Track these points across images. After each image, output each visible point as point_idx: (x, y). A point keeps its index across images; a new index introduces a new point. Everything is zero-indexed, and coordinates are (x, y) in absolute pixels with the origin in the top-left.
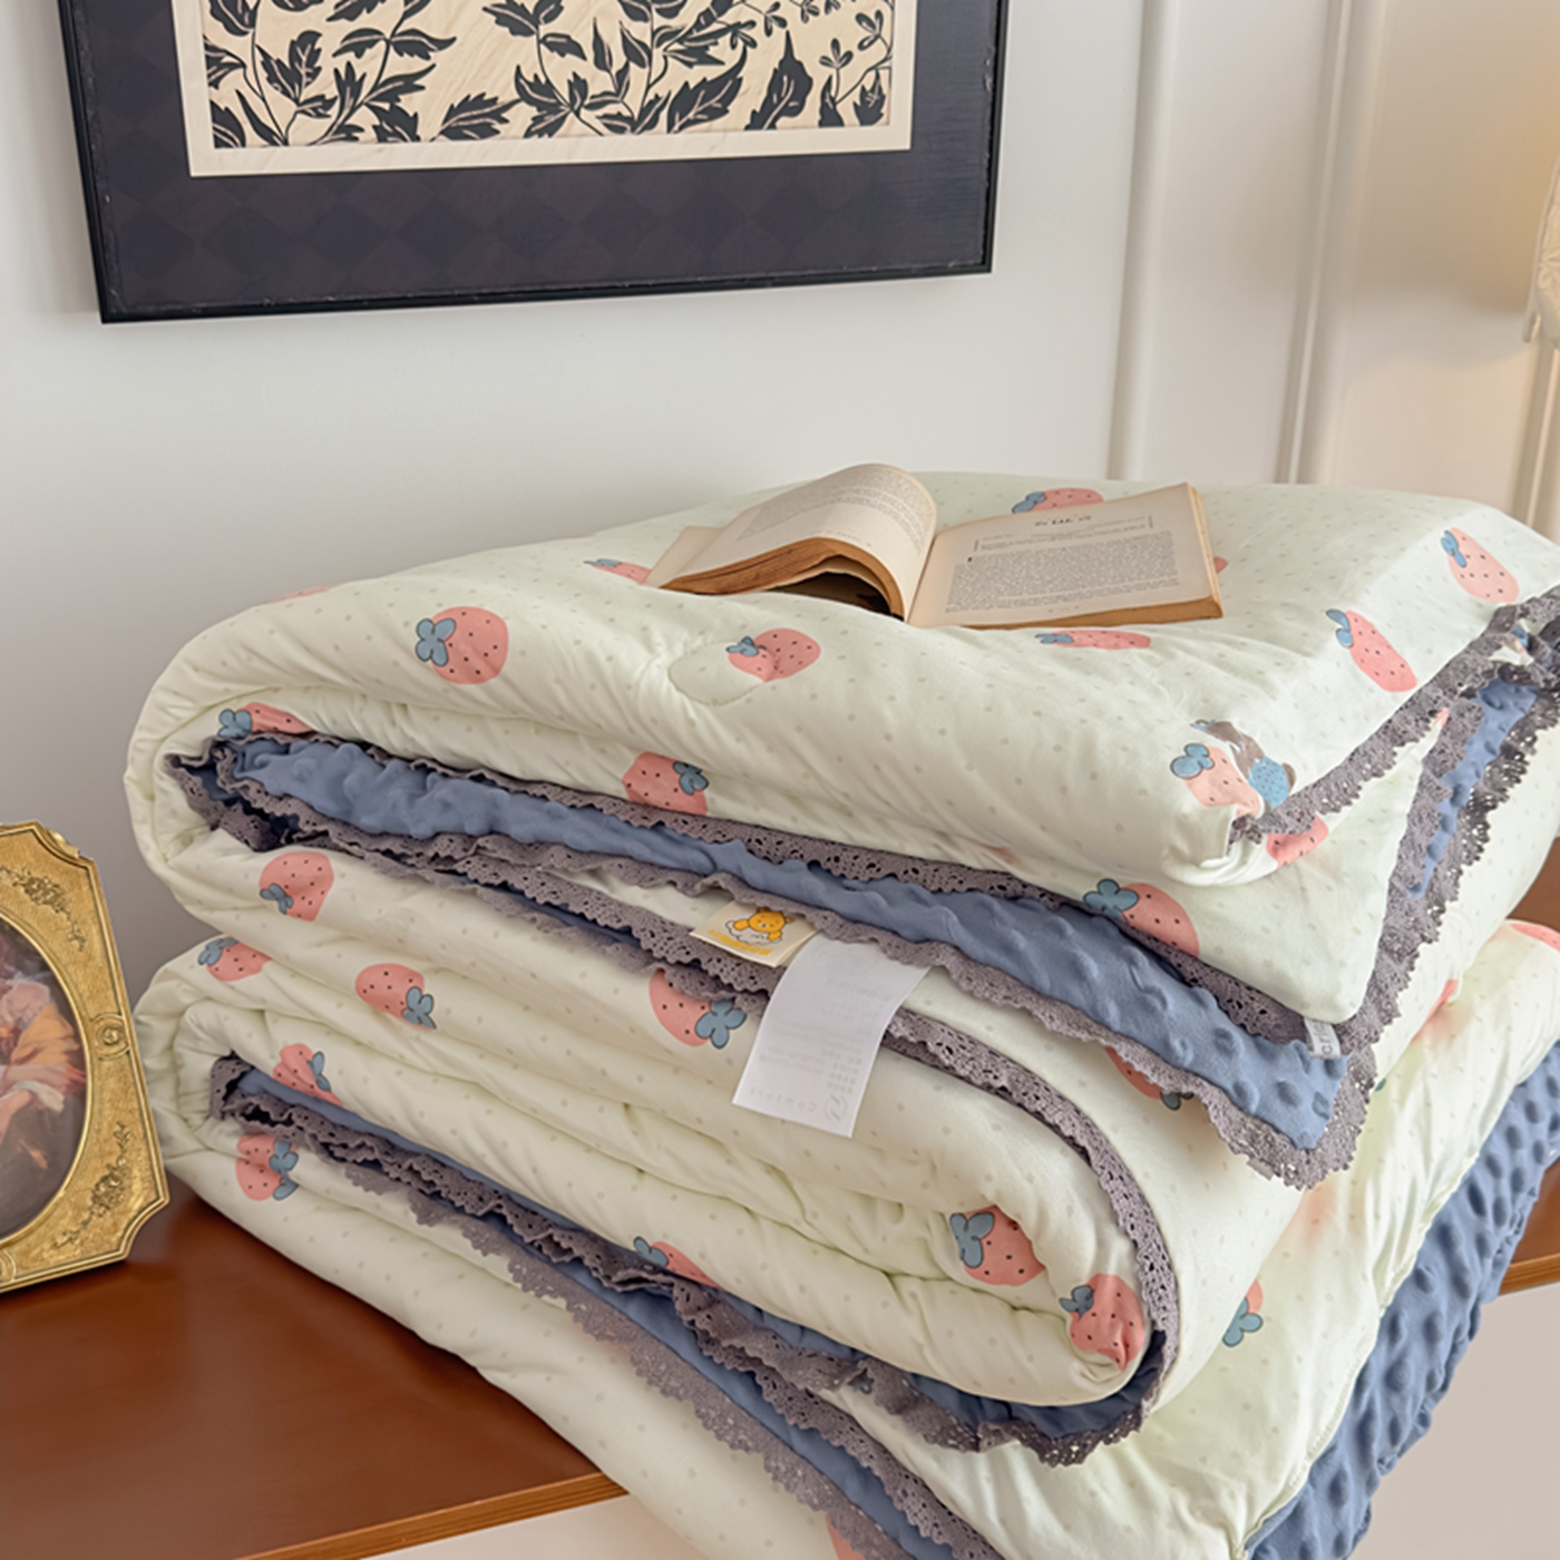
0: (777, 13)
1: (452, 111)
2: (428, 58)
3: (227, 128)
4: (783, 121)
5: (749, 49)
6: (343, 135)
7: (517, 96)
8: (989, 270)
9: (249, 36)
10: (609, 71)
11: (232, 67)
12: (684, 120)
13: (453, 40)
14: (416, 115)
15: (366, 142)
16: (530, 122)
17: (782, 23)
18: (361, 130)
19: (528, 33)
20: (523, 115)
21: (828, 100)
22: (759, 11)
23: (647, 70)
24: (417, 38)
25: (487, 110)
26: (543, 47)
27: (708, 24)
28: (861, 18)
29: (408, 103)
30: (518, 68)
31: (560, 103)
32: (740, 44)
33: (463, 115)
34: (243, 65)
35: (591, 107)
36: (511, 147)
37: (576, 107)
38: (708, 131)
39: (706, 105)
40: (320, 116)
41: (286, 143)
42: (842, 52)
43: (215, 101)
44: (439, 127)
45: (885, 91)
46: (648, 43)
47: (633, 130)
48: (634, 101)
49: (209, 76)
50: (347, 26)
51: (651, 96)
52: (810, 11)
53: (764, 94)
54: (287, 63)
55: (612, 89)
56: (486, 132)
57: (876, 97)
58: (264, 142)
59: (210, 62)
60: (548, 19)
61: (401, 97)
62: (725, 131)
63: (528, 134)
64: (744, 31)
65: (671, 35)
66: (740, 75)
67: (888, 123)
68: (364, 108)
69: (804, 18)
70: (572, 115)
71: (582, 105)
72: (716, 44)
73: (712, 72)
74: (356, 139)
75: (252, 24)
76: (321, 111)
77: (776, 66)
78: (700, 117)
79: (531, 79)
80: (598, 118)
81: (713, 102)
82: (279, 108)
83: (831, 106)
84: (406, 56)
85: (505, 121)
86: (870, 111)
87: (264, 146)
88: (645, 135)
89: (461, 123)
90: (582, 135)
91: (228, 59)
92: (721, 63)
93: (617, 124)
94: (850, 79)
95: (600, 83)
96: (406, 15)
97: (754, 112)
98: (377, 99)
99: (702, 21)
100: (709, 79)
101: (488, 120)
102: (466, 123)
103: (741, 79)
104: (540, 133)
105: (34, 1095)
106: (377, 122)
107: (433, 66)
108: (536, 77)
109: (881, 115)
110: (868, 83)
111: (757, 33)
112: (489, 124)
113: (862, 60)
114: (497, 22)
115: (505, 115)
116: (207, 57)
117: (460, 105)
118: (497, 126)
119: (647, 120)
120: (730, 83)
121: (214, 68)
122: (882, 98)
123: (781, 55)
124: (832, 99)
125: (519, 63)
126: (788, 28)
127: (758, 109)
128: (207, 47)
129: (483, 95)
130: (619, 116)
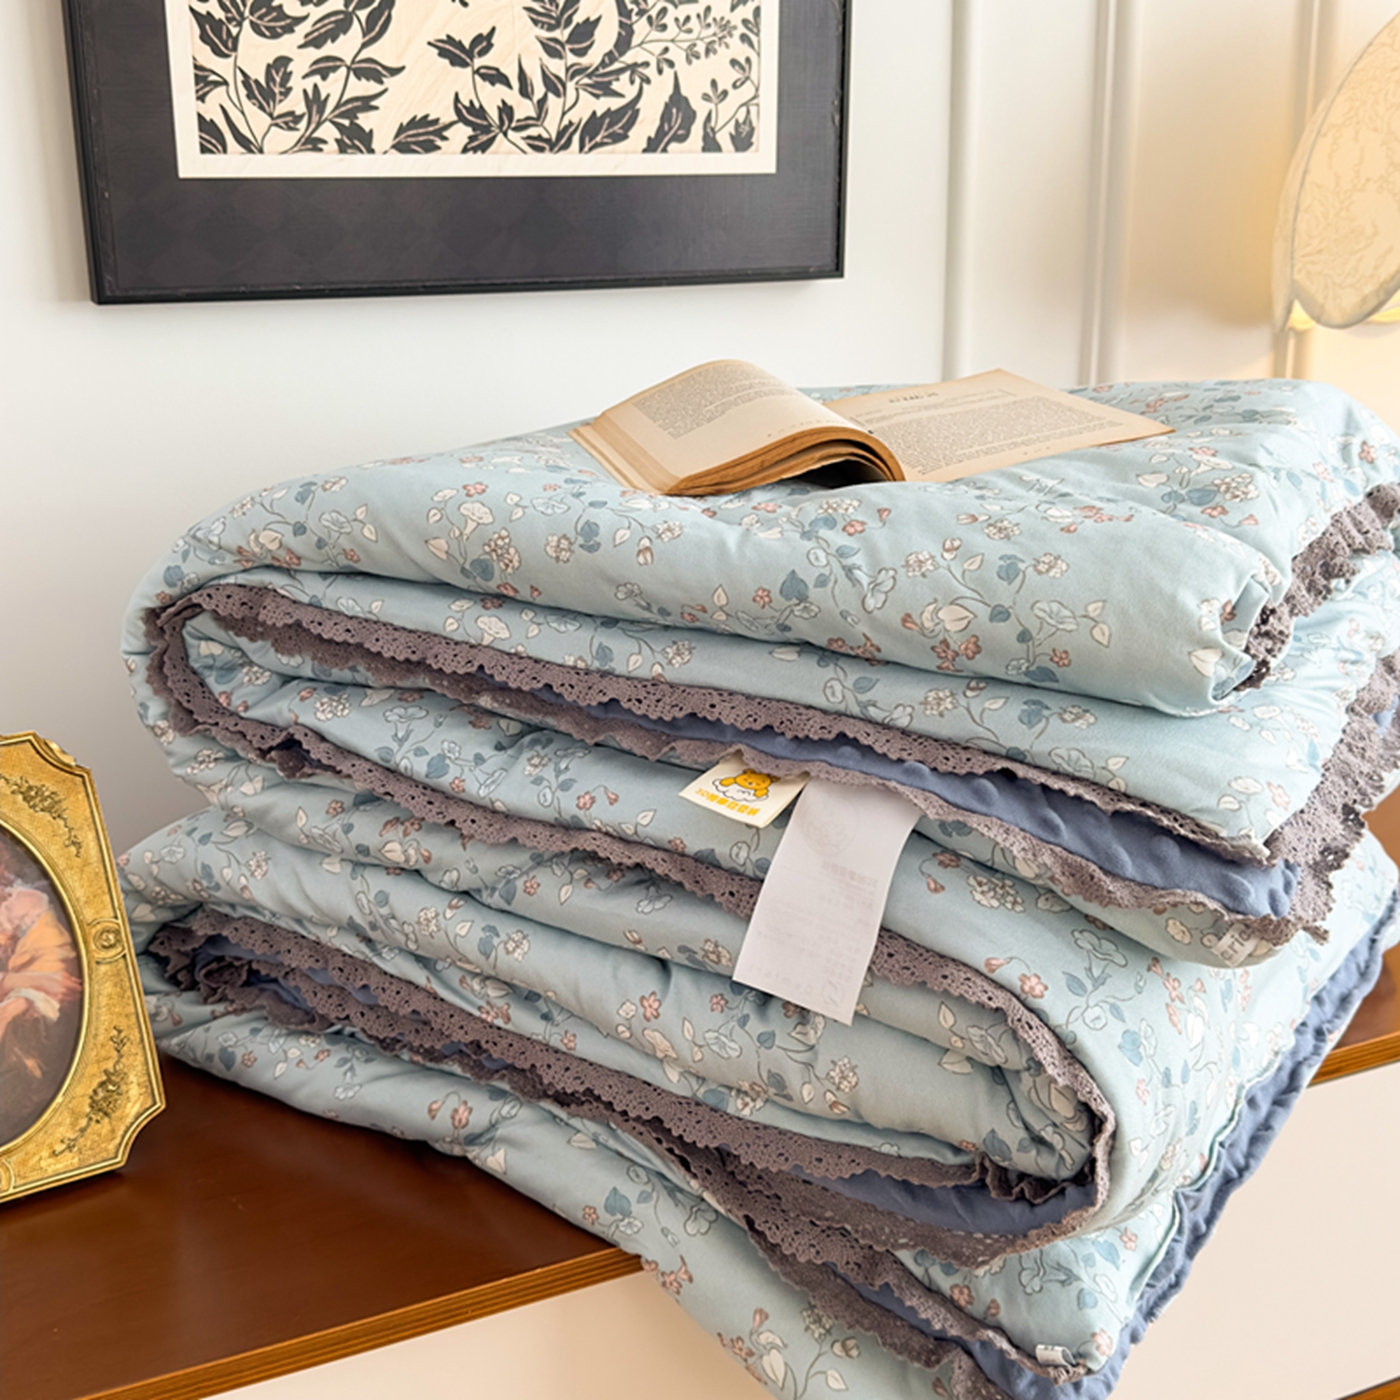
0: (667, 56)
1: (402, 129)
2: (381, 82)
3: (211, 137)
4: (673, 146)
5: (645, 86)
6: (310, 146)
7: (455, 118)
8: (841, 275)
9: (231, 60)
10: (531, 99)
11: (216, 84)
12: (593, 142)
13: (403, 68)
14: (371, 131)
15: (329, 153)
16: (466, 140)
17: (671, 64)
18: (325, 142)
19: (464, 64)
20: (461, 134)
21: (709, 130)
22: (652, 54)
23: (561, 100)
24: (373, 66)
25: (431, 129)
26: (477, 77)
27: (611, 63)
28: (734, 62)
29: (365, 120)
30: (457, 95)
31: (490, 125)
32: (638, 81)
33: (411, 132)
34: (225, 83)
35: (516, 129)
36: (450, 161)
37: (505, 128)
38: (612, 152)
39: (611, 131)
40: (291, 129)
41: (261, 151)
42: (720, 89)
43: (202, 113)
44: (390, 142)
45: (755, 124)
46: (562, 75)
47: (551, 149)
48: (551, 126)
49: (197, 91)
50: (314, 54)
51: (565, 122)
52: (693, 55)
53: (657, 123)
54: (263, 82)
55: (534, 115)
56: (430, 147)
57: (747, 128)
58: (243, 150)
59: (198, 79)
60: (482, 53)
61: (360, 115)
62: (626, 153)
63: (465, 150)
64: (640, 70)
65: (580, 71)
66: (638, 106)
67: (757, 150)
68: (328, 124)
69: (689, 62)
70: (501, 136)
71: (509, 127)
72: (618, 80)
73: (615, 104)
74: (321, 150)
75: (235, 48)
76: (291, 125)
77: (667, 99)
78: (606, 140)
79: (467, 104)
80: (524, 139)
81: (617, 128)
82: (255, 121)
83: (711, 134)
84: (363, 80)
85: (445, 138)
86: (743, 140)
87: (242, 154)
88: (562, 154)
89: (409, 139)
90: (510, 153)
91: (213, 78)
92: (621, 95)
93: (538, 145)
94: (726, 114)
95: (524, 109)
96: (364, 45)
97: (649, 139)
98: (337, 116)
99: (607, 60)
100: (613, 108)
101: (432, 137)
102: (413, 139)
103: (638, 111)
104: (475, 150)
105: (30, 1003)
106: (338, 136)
107: (385, 90)
108: (471, 102)
109: (751, 144)
110: (741, 117)
111: (651, 72)
112: (432, 141)
113: (737, 97)
114: (440, 55)
115: (445, 134)
116: (196, 76)
117: (409, 123)
118: (439, 142)
119: (563, 141)
120: (630, 113)
121: (201, 85)
122: (752, 130)
123: (670, 91)
124: (713, 129)
125: (457, 89)
126: (677, 68)
127: (653, 135)
128: (197, 67)
129: (427, 116)
130: (539, 138)
